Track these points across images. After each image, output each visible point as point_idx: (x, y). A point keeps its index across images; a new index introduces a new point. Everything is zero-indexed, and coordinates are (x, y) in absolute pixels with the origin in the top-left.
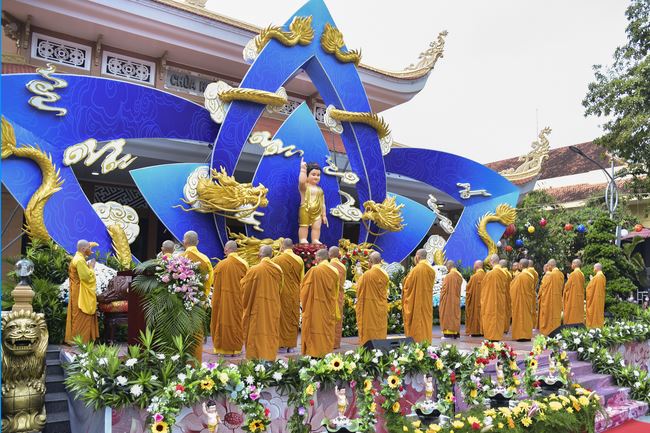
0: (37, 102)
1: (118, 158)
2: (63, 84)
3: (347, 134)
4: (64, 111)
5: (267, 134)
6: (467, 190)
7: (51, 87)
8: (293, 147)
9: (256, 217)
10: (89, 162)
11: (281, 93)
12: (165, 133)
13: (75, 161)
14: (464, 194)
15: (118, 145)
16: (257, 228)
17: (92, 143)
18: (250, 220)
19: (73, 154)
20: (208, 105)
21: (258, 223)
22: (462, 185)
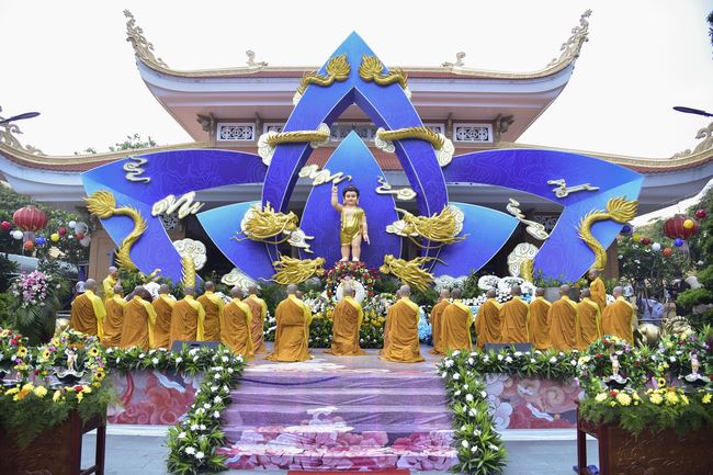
0: (130, 177)
1: (191, 206)
2: (144, 161)
3: (399, 152)
4: (149, 179)
5: (315, 167)
6: (562, 189)
7: (137, 165)
8: (340, 174)
9: (307, 241)
10: (168, 212)
11: (324, 129)
12: (227, 181)
13: (159, 212)
14: (559, 192)
15: (190, 196)
16: (307, 250)
17: (171, 198)
18: (301, 244)
19: (159, 207)
20: (261, 153)
21: (307, 246)
22: (553, 182)
